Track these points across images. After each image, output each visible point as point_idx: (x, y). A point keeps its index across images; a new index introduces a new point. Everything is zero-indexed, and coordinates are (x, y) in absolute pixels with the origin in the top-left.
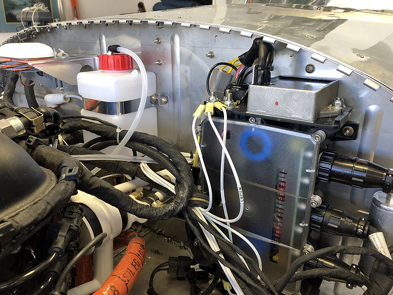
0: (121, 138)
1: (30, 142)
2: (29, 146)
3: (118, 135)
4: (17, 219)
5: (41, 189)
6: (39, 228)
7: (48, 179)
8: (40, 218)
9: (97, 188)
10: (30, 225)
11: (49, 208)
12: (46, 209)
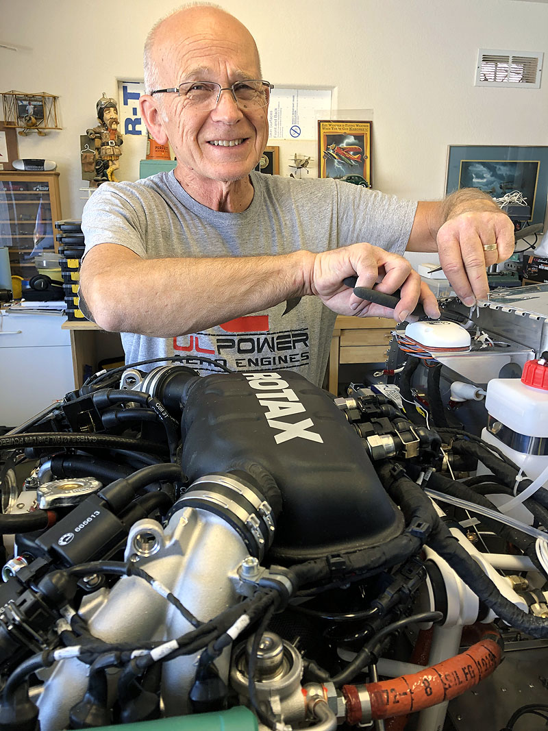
0: (520, 490)
1: (394, 470)
2: (392, 475)
3: (517, 484)
4: (353, 557)
5: (385, 534)
6: (368, 575)
7: (395, 525)
8: (372, 566)
9: (450, 554)
10: (361, 569)
11: (384, 559)
12: (380, 558)
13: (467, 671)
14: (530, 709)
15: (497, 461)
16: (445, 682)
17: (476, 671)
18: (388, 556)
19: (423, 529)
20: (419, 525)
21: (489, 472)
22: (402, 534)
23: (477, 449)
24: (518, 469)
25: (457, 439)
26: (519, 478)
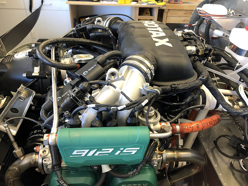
0: (237, 69)
1: (195, 58)
2: (194, 60)
3: (236, 67)
4: (179, 86)
5: (190, 79)
6: (184, 92)
7: (194, 77)
8: (186, 89)
9: (211, 87)
10: (182, 89)
11: (190, 87)
12: (189, 87)
13: (210, 123)
14: (224, 136)
15: (230, 58)
16: (203, 125)
17: (213, 123)
18: (191, 86)
19: (204, 78)
20: (203, 77)
21: (226, 62)
22: (197, 79)
23: (223, 54)
24: (238, 62)
25: (215, 50)
26: (238, 65)
